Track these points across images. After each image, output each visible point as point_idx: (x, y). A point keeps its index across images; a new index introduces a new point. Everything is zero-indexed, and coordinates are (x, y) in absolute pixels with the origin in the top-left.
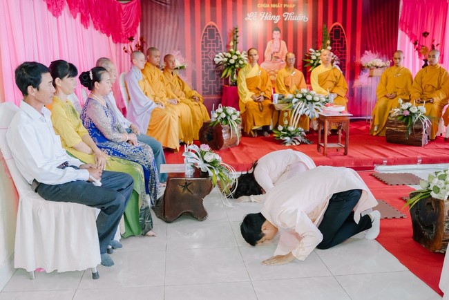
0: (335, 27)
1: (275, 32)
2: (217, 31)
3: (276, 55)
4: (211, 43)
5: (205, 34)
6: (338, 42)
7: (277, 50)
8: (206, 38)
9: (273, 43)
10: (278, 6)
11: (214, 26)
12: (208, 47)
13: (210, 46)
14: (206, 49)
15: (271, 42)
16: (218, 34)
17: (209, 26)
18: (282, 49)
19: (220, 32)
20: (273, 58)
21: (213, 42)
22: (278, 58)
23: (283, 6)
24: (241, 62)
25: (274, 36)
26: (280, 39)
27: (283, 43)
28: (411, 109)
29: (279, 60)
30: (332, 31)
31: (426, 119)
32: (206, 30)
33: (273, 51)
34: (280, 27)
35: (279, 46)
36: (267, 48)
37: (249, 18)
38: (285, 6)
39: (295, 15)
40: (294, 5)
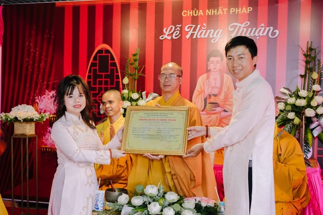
1: (213, 59)
2: (113, 59)
3: (212, 100)
4: (103, 80)
5: (92, 65)
7: (215, 91)
8: (95, 70)
9: (208, 78)
11: (107, 51)
12: (97, 86)
13: (100, 83)
14: (95, 89)
15: (205, 76)
16: (115, 64)
17: (100, 51)
18: (225, 89)
19: (117, 61)
20: (208, 106)
21: (106, 76)
22: (216, 105)
23: (228, 11)
25: (212, 66)
26: (221, 72)
27: (228, 78)
29: (218, 109)
32: (95, 59)
33: (207, 93)
35: (218, 85)
36: (198, 87)
37: (165, 36)
38: (232, 10)
39: (251, 26)
40: (250, 9)
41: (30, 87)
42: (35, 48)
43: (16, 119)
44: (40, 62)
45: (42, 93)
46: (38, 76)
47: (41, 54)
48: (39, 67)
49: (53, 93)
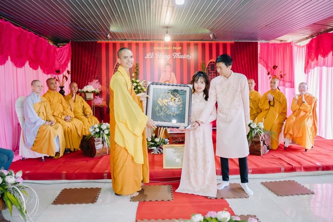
0: (211, 62)
1: (167, 66)
5: (115, 68)
6: (214, 73)
7: (168, 79)
9: (165, 74)
10: (169, 48)
18: (172, 78)
23: (172, 49)
24: (139, 88)
25: (167, 69)
26: (170, 72)
27: (173, 74)
28: (251, 125)
30: (209, 65)
31: (263, 134)
32: (116, 65)
33: (165, 80)
34: (171, 63)
36: (161, 78)
37: (147, 57)
38: (174, 48)
39: (181, 54)
40: (180, 48)
41: (86, 78)
42: (87, 61)
43: (87, 92)
44: (90, 67)
45: (91, 81)
46: (89, 73)
47: (90, 64)
48: (90, 69)
49: (97, 80)
